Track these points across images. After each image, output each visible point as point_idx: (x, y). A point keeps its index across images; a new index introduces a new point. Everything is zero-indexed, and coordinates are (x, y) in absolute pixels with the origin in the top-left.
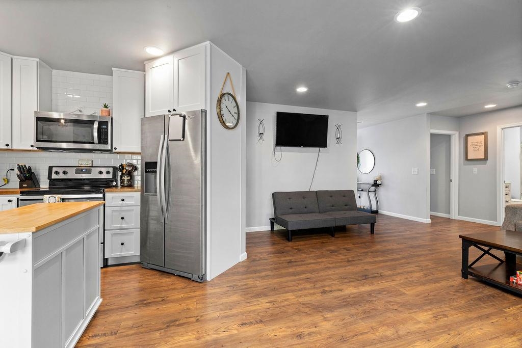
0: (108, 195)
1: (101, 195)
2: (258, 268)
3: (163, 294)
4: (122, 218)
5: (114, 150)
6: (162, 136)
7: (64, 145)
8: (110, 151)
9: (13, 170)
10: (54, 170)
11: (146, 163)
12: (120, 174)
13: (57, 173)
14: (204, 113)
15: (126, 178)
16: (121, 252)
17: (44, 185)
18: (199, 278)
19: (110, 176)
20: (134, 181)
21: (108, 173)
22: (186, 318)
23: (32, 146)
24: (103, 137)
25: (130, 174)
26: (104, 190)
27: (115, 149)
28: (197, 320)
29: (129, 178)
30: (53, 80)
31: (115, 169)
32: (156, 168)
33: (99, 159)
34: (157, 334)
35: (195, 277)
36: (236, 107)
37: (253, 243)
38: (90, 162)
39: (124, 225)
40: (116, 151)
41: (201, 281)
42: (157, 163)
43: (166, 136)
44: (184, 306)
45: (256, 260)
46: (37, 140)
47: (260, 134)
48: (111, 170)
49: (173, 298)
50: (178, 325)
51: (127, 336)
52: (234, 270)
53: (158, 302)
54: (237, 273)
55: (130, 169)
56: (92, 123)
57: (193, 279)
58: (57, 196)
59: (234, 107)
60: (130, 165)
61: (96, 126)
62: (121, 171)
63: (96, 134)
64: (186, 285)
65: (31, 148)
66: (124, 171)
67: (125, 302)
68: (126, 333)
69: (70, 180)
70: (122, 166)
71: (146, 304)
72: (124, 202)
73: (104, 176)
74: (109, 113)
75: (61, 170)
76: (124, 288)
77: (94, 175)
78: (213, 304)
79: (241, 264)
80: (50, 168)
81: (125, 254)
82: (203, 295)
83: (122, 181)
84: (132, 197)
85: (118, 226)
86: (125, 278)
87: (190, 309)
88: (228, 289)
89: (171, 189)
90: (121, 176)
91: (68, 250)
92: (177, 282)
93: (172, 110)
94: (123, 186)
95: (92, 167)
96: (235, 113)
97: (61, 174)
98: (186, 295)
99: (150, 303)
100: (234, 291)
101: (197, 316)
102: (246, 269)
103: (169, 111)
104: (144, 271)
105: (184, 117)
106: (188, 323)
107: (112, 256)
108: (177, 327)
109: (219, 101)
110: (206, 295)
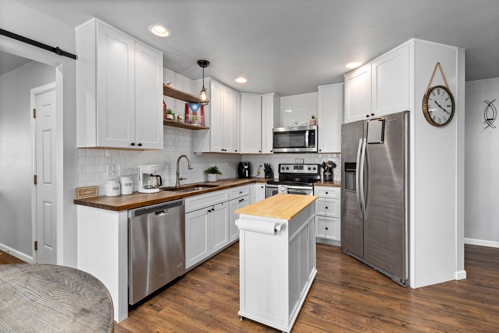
0: (316, 188)
1: (311, 188)
2: (488, 297)
3: (365, 285)
4: (327, 208)
5: (319, 152)
6: (361, 140)
7: (285, 150)
8: (316, 152)
9: (261, 166)
10: (282, 166)
11: (346, 164)
12: (322, 170)
13: (283, 168)
14: (406, 115)
15: (328, 174)
16: (326, 235)
17: (276, 177)
18: (401, 282)
19: (316, 172)
20: (333, 176)
21: (314, 169)
22: (391, 318)
23: (271, 151)
24: (312, 141)
25: (331, 170)
26: (313, 184)
27: (320, 150)
28: (403, 325)
29: (330, 174)
30: (281, 104)
31: (319, 166)
32: (355, 168)
33: (308, 159)
34: (364, 320)
35: (397, 279)
36: (450, 99)
37: (476, 261)
38: (302, 160)
39: (328, 214)
40: (321, 152)
41: (404, 286)
42: (356, 163)
43: (365, 140)
44: (386, 304)
45: (482, 285)
46: (274, 148)
47: (488, 120)
48: (316, 167)
49: (375, 292)
50: (384, 321)
51: (338, 308)
52: (448, 288)
53: (361, 290)
54: (453, 293)
55: (330, 166)
56: (304, 132)
57: (394, 280)
58: (285, 186)
59: (446, 100)
60: (331, 163)
61: (307, 134)
62: (324, 168)
63: (307, 140)
64: (386, 283)
65: (271, 153)
66: (326, 168)
67: (333, 278)
68: (337, 306)
69: (290, 174)
70: (324, 163)
71: (350, 287)
72: (327, 195)
73: (312, 171)
74: (315, 123)
75: (285, 167)
76: (330, 266)
77: (305, 170)
78: (420, 316)
79: (456, 282)
80: (280, 165)
81: (328, 237)
82: (406, 301)
83: (325, 176)
84: (334, 191)
85: (323, 213)
86: (329, 257)
87: (393, 310)
88: (440, 307)
89: (369, 188)
90: (324, 172)
91: (301, 231)
92: (377, 277)
93: (370, 115)
94: (325, 181)
95: (303, 164)
96: (448, 106)
97: (285, 169)
98: (388, 294)
99: (353, 288)
100: (448, 312)
101: (403, 321)
102: (466, 292)
103: (368, 116)
104: (344, 256)
105: (384, 121)
106: (393, 323)
107: (319, 237)
108: (382, 322)
109: (426, 98)
110: (409, 302)
